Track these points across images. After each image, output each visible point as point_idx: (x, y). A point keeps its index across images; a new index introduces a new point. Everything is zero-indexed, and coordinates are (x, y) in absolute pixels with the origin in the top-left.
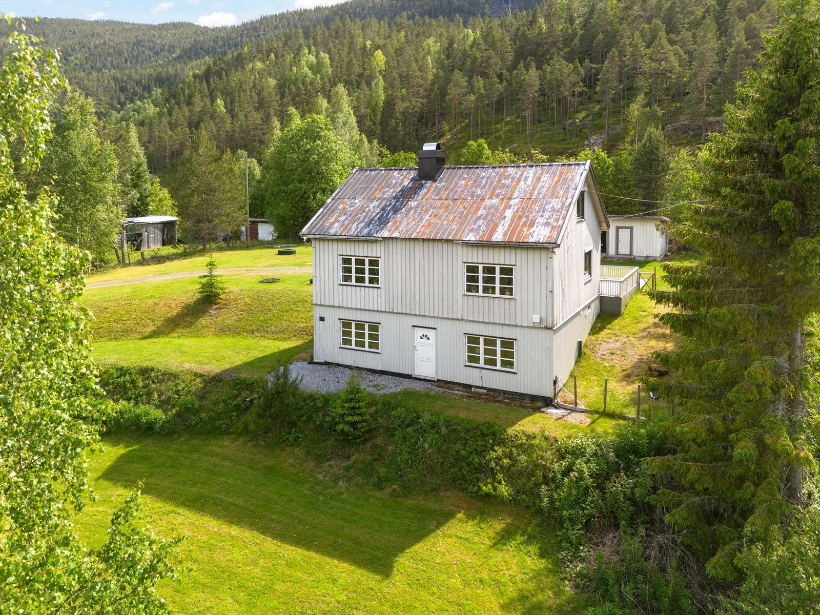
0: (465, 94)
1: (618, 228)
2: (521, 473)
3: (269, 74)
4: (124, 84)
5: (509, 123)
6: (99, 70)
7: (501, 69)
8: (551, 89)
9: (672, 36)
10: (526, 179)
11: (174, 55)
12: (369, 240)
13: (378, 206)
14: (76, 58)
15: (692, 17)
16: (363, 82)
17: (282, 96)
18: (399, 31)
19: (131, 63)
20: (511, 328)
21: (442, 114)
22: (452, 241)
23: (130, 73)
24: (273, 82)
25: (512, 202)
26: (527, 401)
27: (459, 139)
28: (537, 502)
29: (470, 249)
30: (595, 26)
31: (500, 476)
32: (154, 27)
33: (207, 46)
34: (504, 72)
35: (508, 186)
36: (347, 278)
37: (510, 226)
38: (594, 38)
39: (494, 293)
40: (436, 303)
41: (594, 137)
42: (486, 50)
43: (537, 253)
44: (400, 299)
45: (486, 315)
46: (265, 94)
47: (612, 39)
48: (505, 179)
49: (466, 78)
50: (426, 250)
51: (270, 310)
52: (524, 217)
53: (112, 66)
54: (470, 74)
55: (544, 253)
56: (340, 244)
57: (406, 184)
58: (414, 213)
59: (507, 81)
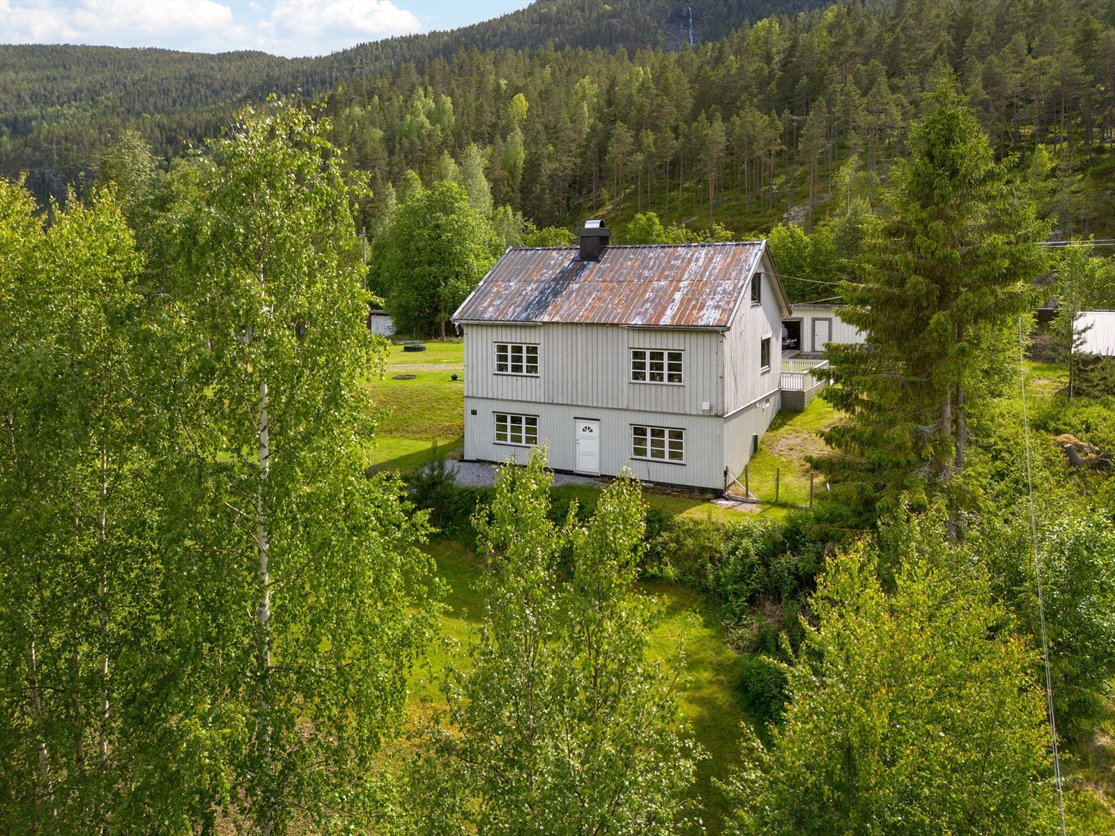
0: (630, 153)
1: (814, 320)
2: (687, 556)
3: (373, 123)
4: (173, 134)
5: (686, 189)
6: (138, 115)
7: (676, 120)
8: (741, 147)
9: (896, 80)
10: (697, 260)
11: (239, 96)
12: (528, 325)
13: (536, 289)
14: (107, 99)
15: (921, 57)
16: (498, 136)
17: (391, 152)
18: (543, 66)
19: (181, 105)
20: (680, 417)
21: (600, 177)
22: (617, 325)
23: (181, 118)
24: (379, 133)
25: (681, 285)
26: (696, 493)
27: (622, 209)
28: (703, 581)
29: (636, 334)
30: (798, 67)
31: (666, 559)
32: (211, 57)
33: (284, 83)
34: (681, 124)
35: (678, 268)
36: (502, 368)
37: (679, 309)
38: (796, 81)
39: (662, 379)
40: (600, 393)
41: (796, 209)
42: (658, 95)
43: (707, 337)
44: (560, 389)
45: (653, 403)
46: (368, 149)
47: (819, 85)
48: (675, 260)
49: (632, 133)
50: (589, 334)
51: (408, 408)
52: (694, 299)
53: (156, 108)
54: (638, 127)
55: (714, 337)
56: (495, 330)
57: (566, 265)
58: (576, 296)
59: (685, 136)
